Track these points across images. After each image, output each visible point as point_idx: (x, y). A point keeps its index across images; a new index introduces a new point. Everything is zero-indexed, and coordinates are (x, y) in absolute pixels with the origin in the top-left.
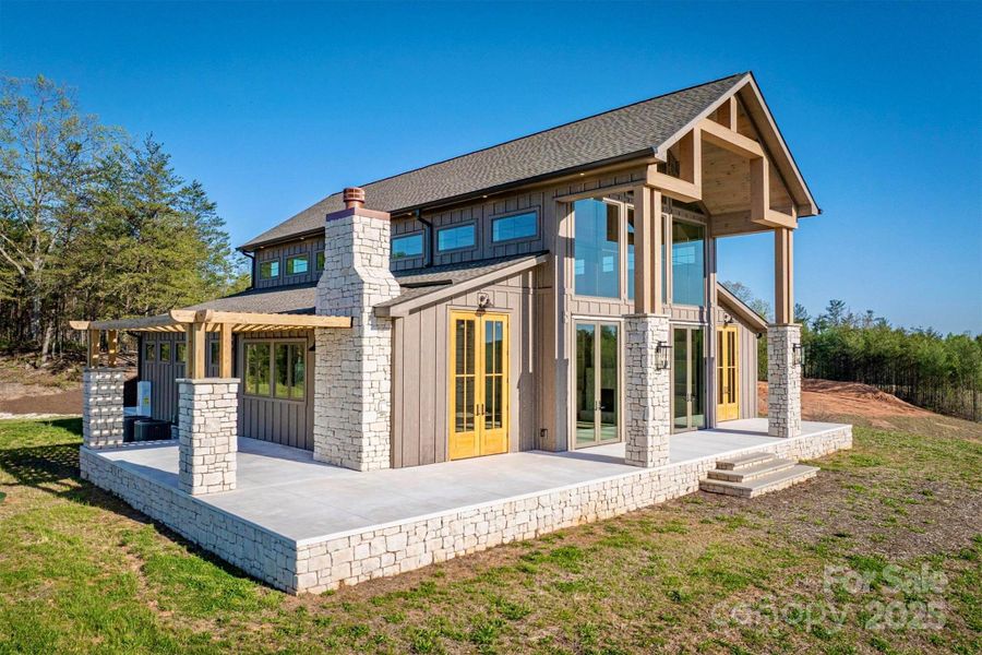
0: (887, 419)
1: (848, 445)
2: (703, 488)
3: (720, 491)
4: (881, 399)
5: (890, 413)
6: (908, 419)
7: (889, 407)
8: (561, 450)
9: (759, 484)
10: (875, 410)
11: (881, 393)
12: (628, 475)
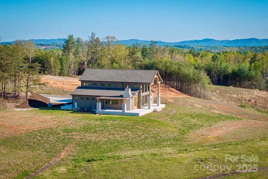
0: (172, 99)
1: (165, 107)
2: (153, 111)
3: (155, 111)
4: (170, 90)
5: (173, 96)
6: (179, 98)
7: (173, 94)
8: (140, 108)
9: (158, 110)
10: (168, 95)
11: (170, 88)
12: (149, 110)
